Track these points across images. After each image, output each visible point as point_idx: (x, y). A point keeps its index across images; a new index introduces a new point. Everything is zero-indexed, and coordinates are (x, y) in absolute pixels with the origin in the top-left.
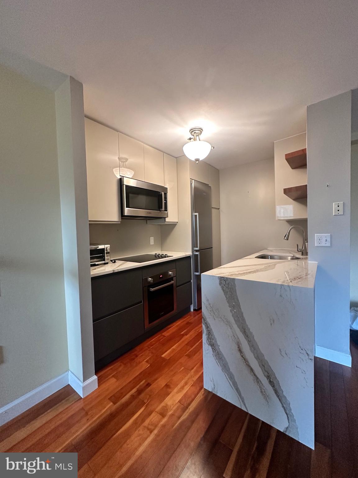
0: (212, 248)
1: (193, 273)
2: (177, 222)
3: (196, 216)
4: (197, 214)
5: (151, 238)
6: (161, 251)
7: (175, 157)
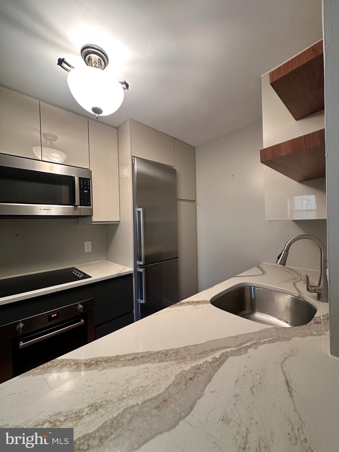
0: (178, 257)
1: (136, 301)
2: (119, 221)
3: (139, 212)
4: (140, 209)
5: (86, 243)
6: (106, 260)
7: (115, 128)
